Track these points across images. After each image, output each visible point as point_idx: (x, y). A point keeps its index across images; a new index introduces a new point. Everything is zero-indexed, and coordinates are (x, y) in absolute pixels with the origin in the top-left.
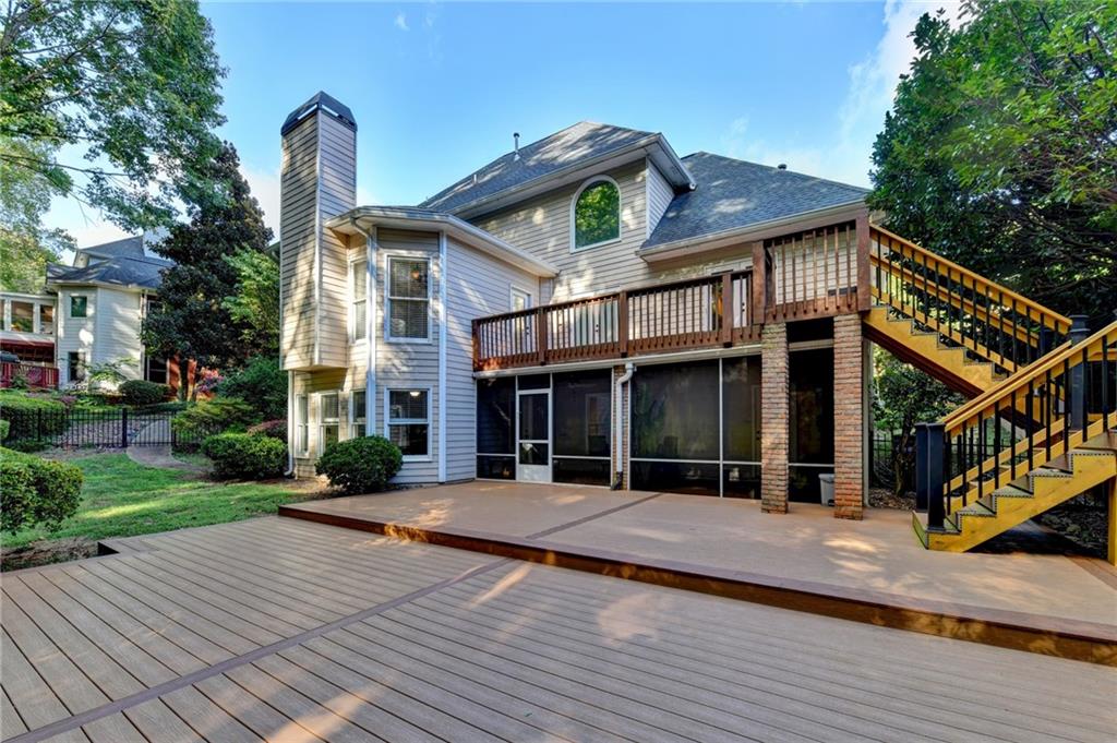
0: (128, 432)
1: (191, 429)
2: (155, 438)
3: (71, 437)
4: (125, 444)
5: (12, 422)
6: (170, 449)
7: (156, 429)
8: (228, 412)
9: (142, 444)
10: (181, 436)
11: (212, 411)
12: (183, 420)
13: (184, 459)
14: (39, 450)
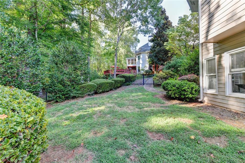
0: (144, 81)
1: (158, 80)
2: (150, 83)
3: (135, 82)
4: (144, 84)
5: (125, 79)
6: (153, 85)
7: (150, 80)
8: (167, 75)
9: (147, 84)
10: (156, 82)
11: (163, 74)
12: (156, 77)
13: (156, 89)
14: (129, 85)
